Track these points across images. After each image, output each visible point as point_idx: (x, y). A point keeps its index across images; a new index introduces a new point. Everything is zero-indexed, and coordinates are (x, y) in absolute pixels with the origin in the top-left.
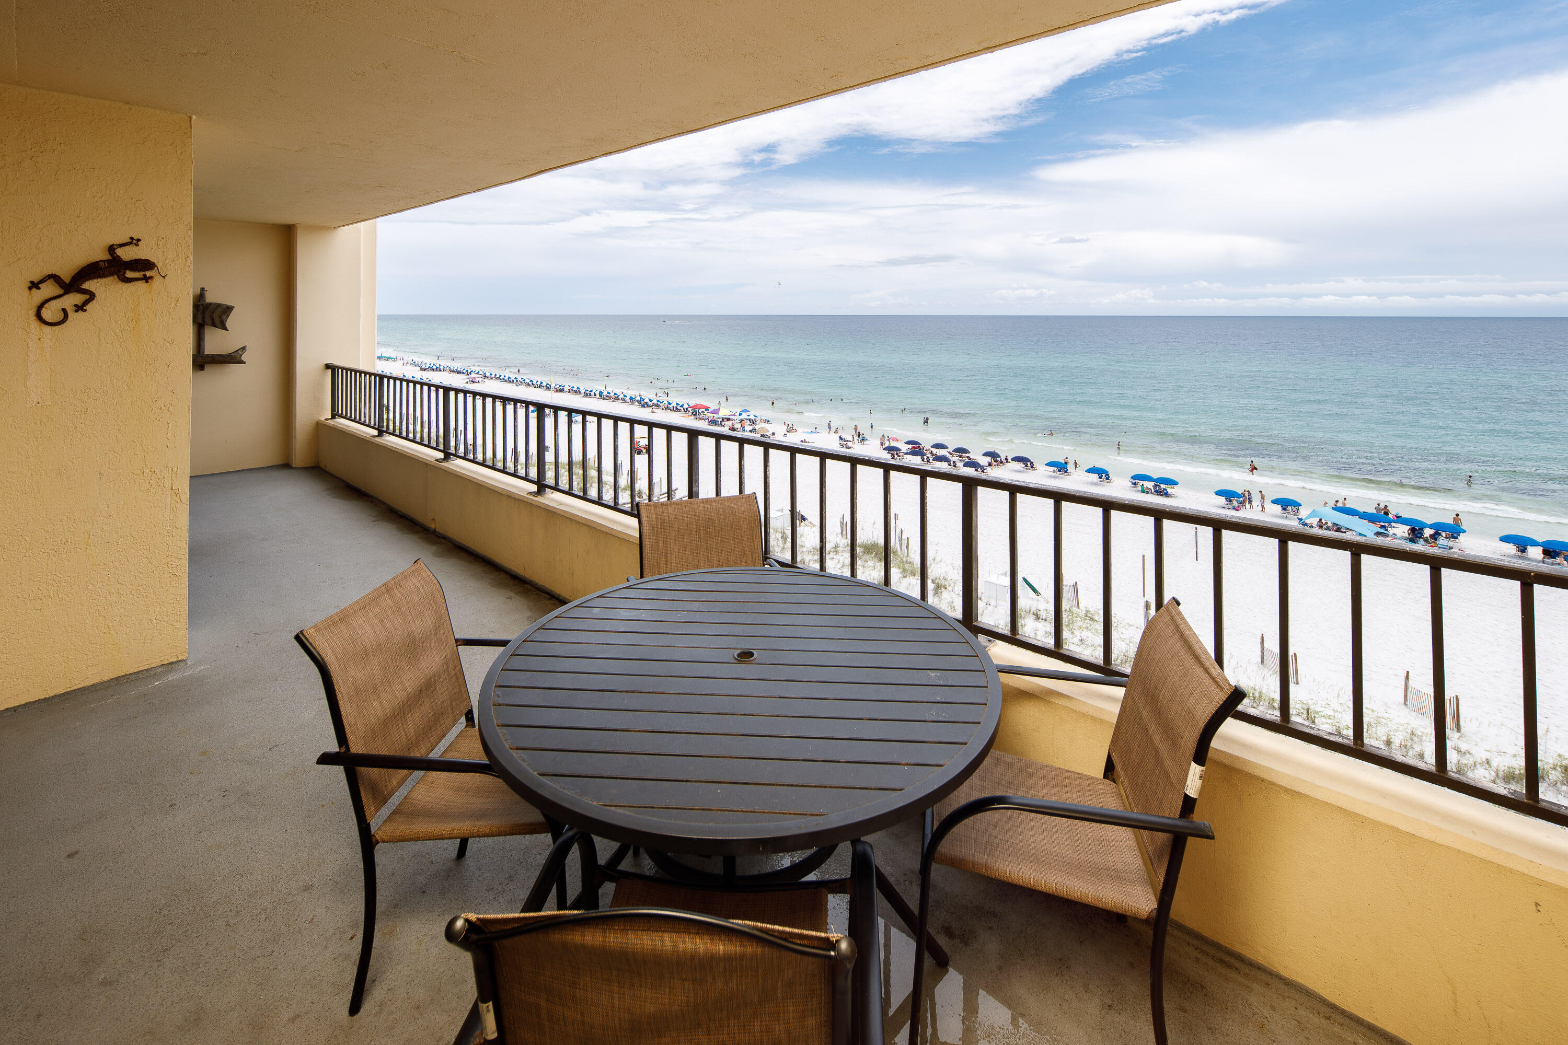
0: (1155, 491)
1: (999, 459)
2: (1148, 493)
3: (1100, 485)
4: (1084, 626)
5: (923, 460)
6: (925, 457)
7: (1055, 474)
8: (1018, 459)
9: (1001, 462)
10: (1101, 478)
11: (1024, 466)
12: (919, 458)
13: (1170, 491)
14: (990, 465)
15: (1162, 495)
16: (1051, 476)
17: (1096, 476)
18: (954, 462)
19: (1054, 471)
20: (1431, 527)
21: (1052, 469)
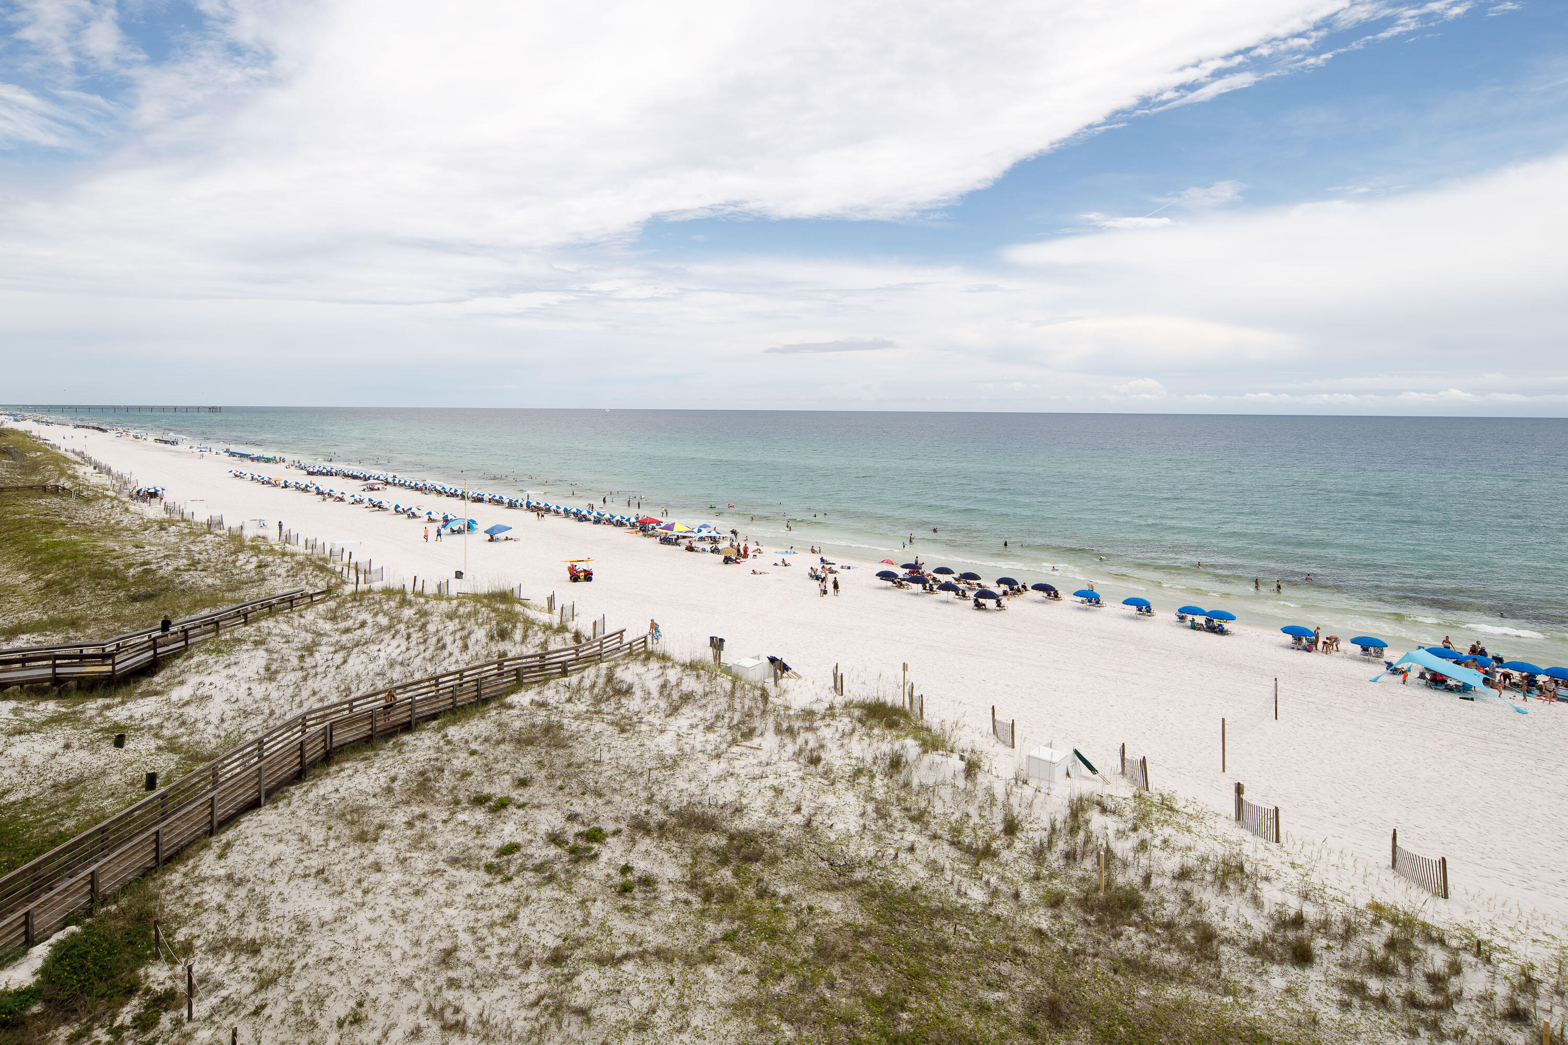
0: (1208, 627)
1: (1016, 587)
2: (1199, 629)
3: (1139, 619)
4: (1162, 818)
5: (925, 589)
6: (928, 585)
7: (1083, 605)
8: (1038, 587)
9: (1019, 590)
10: (1140, 610)
11: (1045, 595)
12: (920, 585)
13: (1226, 626)
14: (1005, 593)
15: (1216, 632)
16: (1080, 609)
17: (1134, 608)
18: (963, 591)
19: (1083, 602)
20: (1547, 673)
21: (1080, 599)
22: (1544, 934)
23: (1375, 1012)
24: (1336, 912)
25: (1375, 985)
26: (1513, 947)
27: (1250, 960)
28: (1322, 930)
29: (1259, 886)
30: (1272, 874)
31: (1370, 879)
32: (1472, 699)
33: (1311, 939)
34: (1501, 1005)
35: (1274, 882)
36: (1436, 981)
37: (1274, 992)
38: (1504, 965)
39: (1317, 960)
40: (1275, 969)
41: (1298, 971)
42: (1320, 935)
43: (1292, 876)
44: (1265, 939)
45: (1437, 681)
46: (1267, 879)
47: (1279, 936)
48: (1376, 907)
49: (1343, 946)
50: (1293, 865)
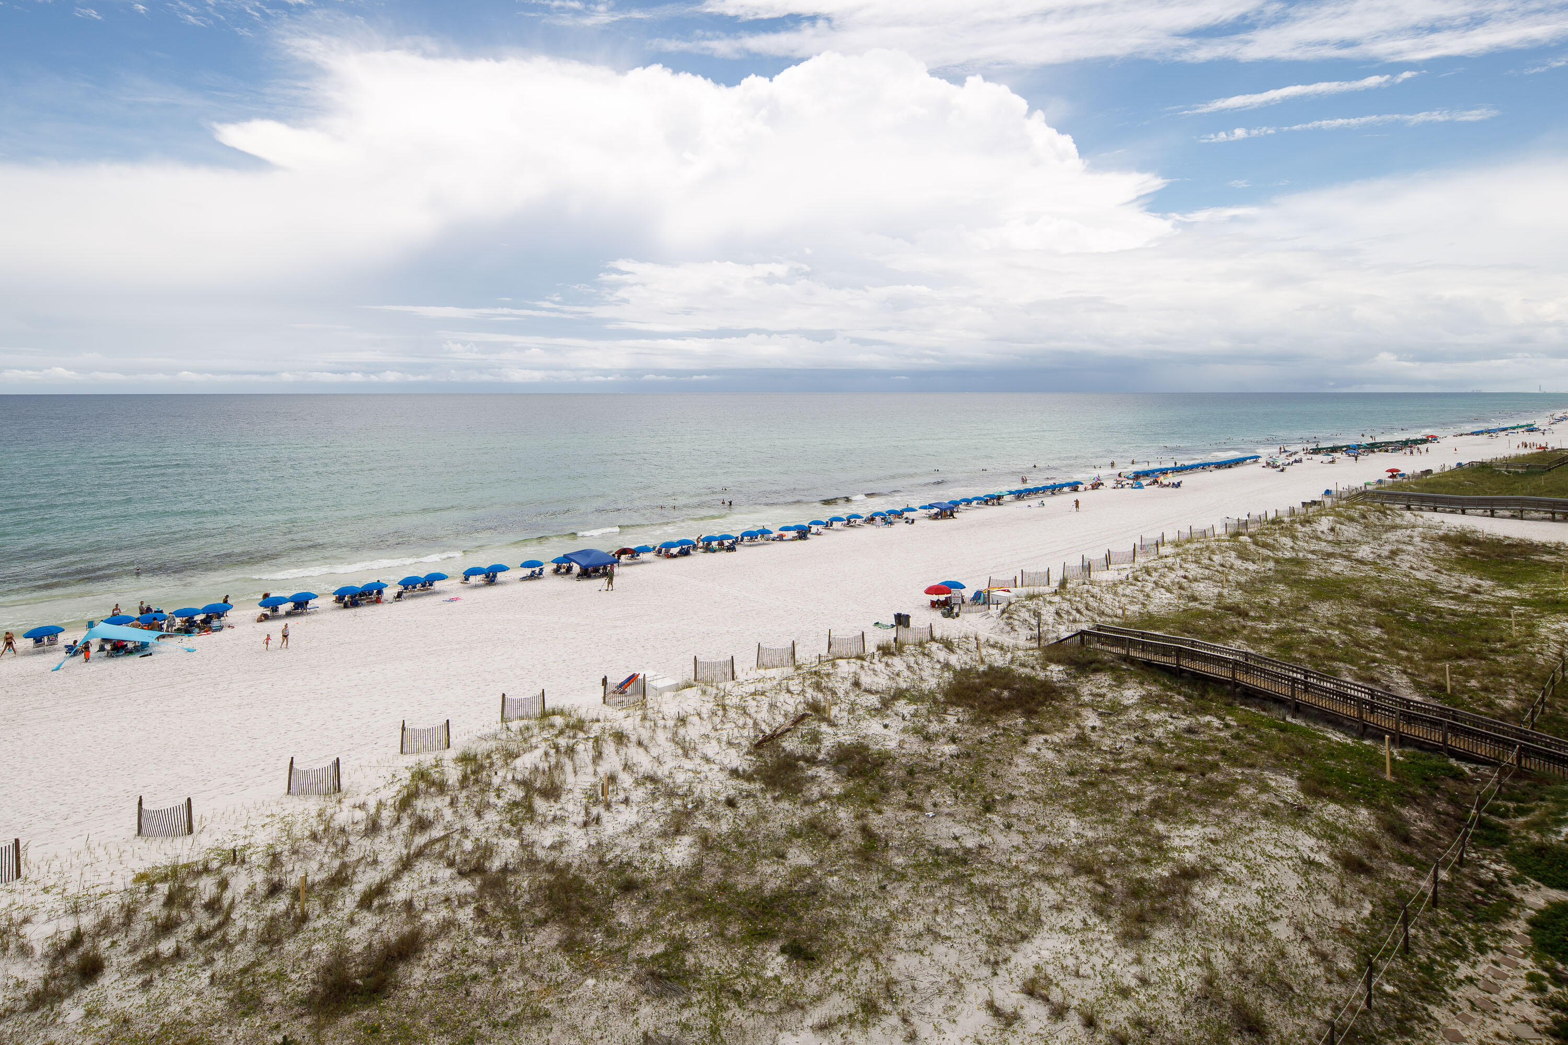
20: (202, 610)
22: (268, 816)
23: (173, 970)
24: (111, 905)
25: (166, 946)
26: (253, 840)
27: (38, 1014)
28: (103, 932)
29: (22, 932)
30: (28, 912)
31: (126, 856)
32: (151, 654)
33: (95, 947)
34: (262, 889)
35: (34, 919)
36: (212, 906)
37: (74, 1027)
38: (254, 857)
39: (106, 963)
40: (66, 1004)
41: (90, 988)
42: (101, 938)
43: (51, 901)
44: (46, 983)
45: (118, 648)
46: (26, 921)
47: (59, 970)
48: (141, 878)
49: (127, 932)
50: (46, 890)
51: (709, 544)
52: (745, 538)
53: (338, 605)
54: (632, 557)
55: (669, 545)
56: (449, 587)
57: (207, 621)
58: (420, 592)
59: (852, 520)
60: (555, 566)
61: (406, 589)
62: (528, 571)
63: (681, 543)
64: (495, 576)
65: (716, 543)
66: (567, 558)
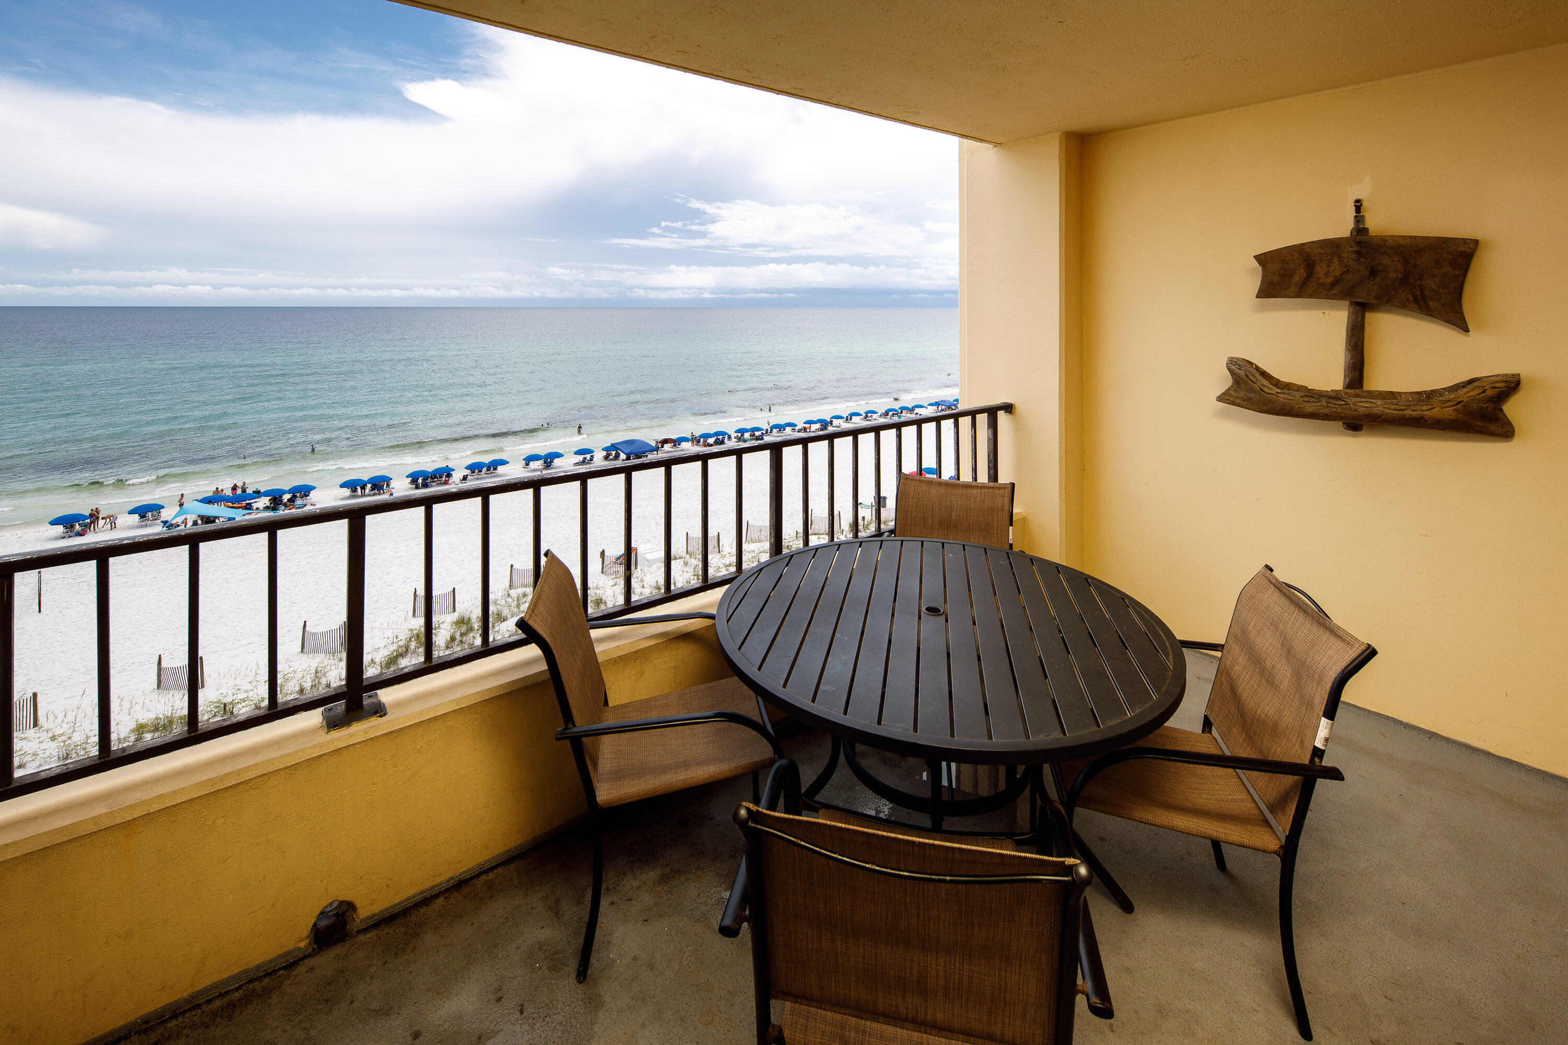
51: (742, 435)
52: (775, 430)
53: (411, 486)
54: (675, 445)
55: (706, 436)
56: (511, 471)
57: (291, 500)
58: (485, 475)
59: (869, 415)
60: (604, 453)
61: (473, 472)
62: (580, 458)
63: (717, 434)
64: (552, 462)
65: (749, 434)
66: (614, 447)
